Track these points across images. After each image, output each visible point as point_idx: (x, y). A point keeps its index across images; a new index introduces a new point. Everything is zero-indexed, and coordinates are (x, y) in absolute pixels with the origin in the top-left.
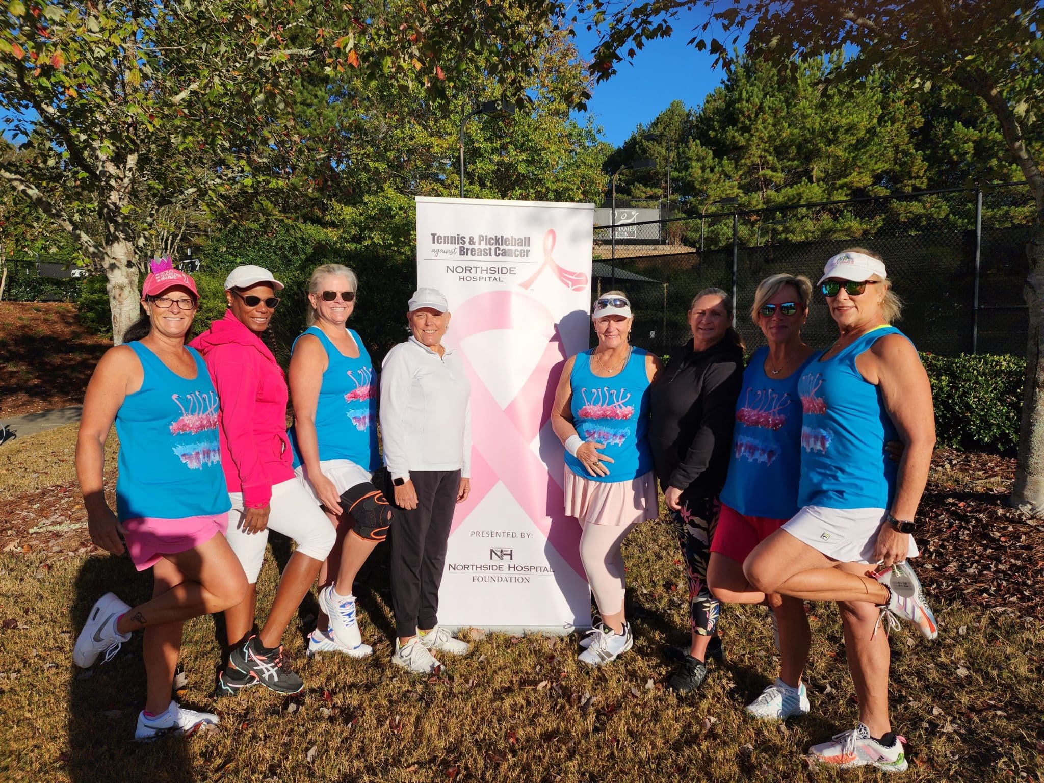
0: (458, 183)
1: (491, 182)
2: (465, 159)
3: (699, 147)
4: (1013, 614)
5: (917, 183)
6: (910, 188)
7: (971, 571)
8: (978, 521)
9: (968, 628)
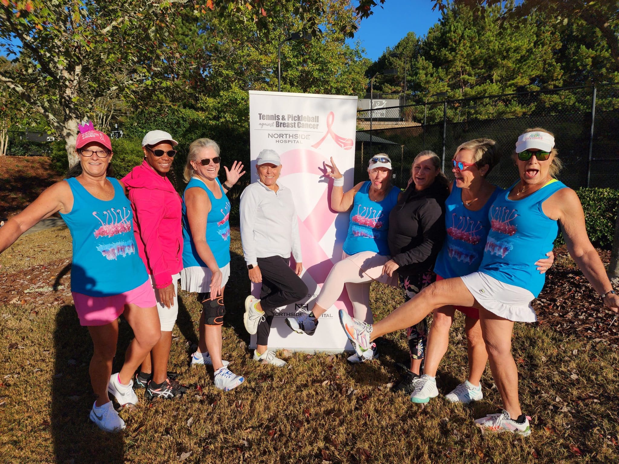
0: (277, 83)
1: (297, 83)
2: (281, 69)
3: (424, 61)
4: (605, 342)
5: (557, 83)
6: (552, 86)
7: (581, 317)
8: (587, 287)
9: (578, 351)
